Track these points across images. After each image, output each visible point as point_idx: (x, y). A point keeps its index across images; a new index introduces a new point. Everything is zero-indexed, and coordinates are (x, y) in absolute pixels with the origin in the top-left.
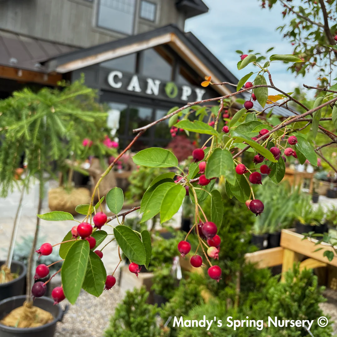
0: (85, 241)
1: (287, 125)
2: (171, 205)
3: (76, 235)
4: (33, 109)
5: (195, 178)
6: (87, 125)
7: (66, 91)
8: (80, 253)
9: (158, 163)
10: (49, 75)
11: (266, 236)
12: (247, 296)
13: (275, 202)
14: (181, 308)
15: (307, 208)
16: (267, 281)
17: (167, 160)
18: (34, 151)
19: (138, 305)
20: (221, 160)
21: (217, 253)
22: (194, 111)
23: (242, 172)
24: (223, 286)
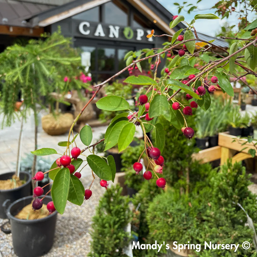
0: (67, 168)
1: (208, 70)
2: (126, 138)
3: (60, 165)
4: (23, 58)
5: (143, 115)
6: (66, 67)
7: (48, 41)
8: (63, 177)
9: (115, 107)
10: (34, 29)
11: (207, 139)
12: (195, 184)
13: (212, 113)
14: (147, 197)
15: (237, 115)
16: (209, 173)
17: (121, 104)
18: (27, 90)
19: (115, 197)
20: (160, 103)
21: (161, 170)
22: (145, 53)
23: (177, 108)
24: (176, 179)
